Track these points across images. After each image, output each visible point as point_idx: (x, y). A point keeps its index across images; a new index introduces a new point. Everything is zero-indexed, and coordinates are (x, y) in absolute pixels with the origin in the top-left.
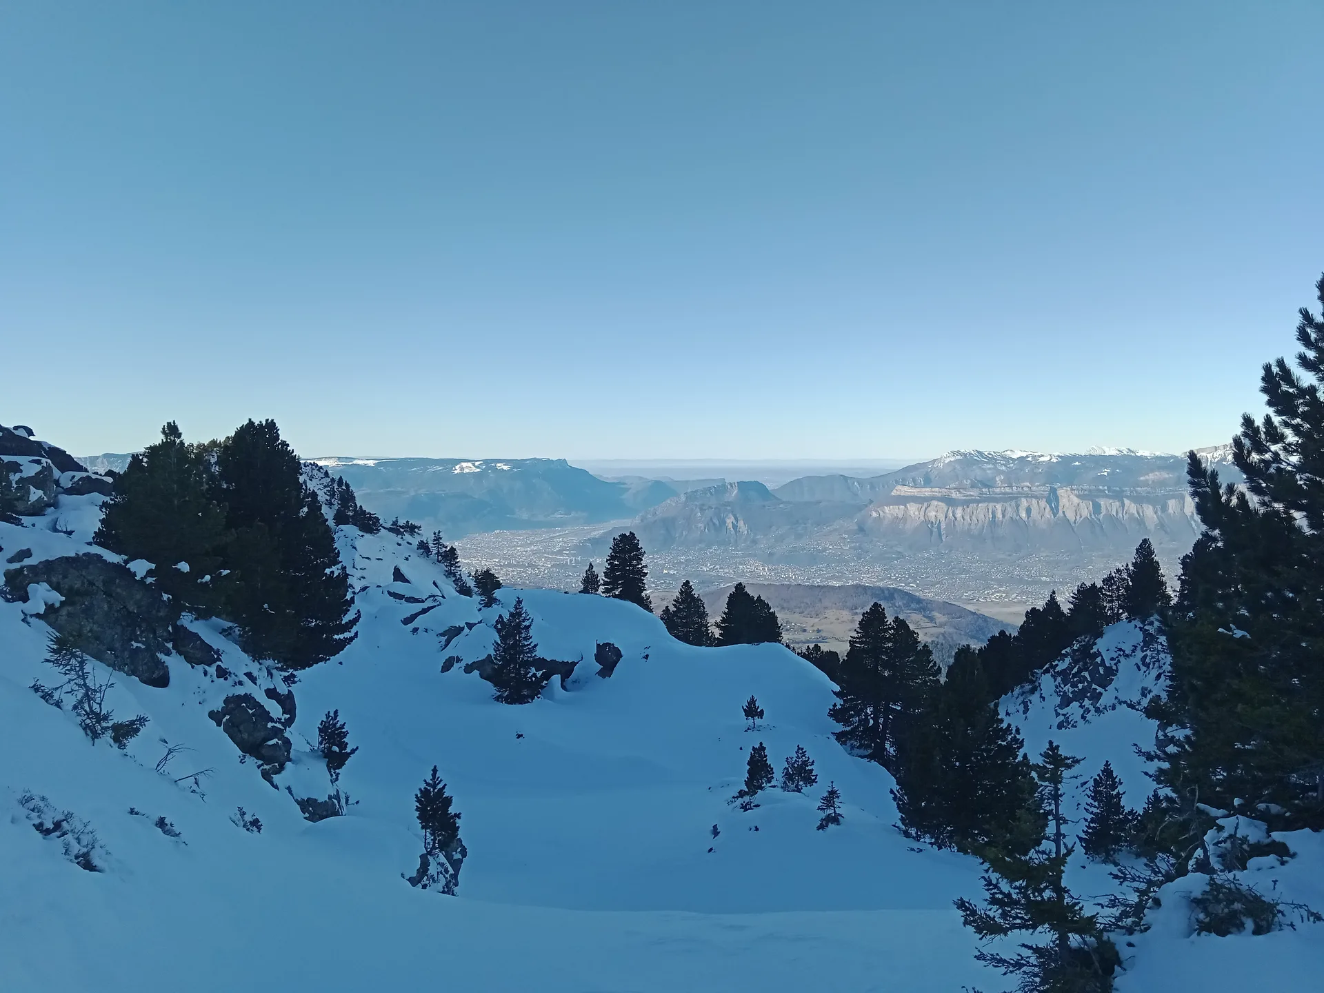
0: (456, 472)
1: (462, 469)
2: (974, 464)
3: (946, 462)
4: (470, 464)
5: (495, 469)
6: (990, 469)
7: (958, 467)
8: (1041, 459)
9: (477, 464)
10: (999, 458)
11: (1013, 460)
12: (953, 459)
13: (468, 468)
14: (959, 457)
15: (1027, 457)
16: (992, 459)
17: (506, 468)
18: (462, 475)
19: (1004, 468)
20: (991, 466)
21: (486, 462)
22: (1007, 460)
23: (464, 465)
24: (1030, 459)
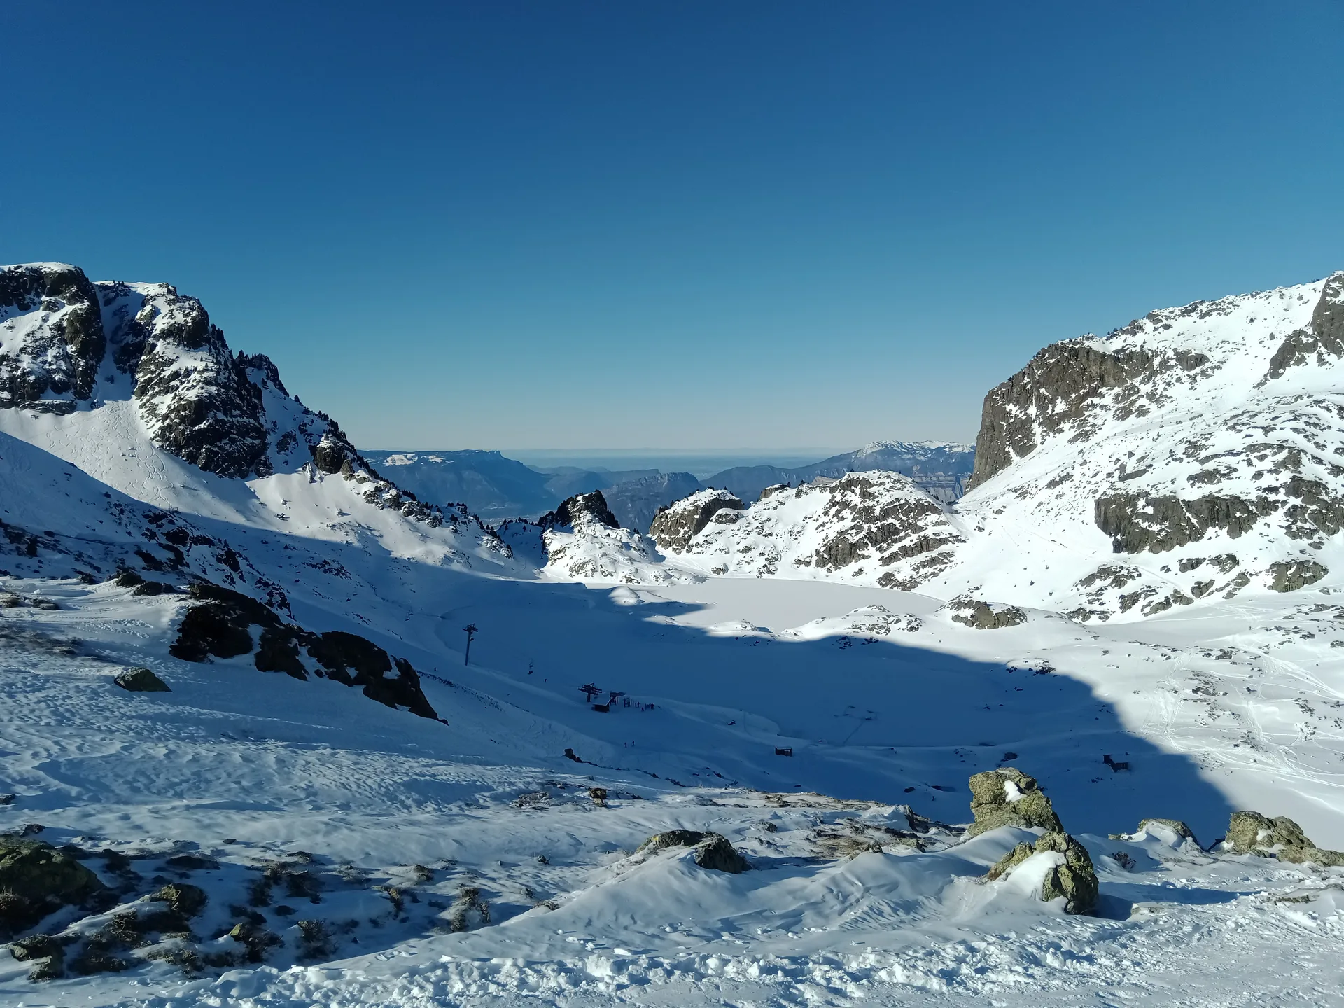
0: (387, 465)
1: (394, 461)
2: (893, 455)
3: (869, 452)
4: (402, 457)
5: (427, 462)
6: (909, 459)
7: (879, 457)
8: (955, 450)
9: (409, 456)
10: (918, 448)
11: (932, 450)
12: (874, 450)
13: (400, 460)
14: (880, 448)
15: (945, 447)
16: (912, 451)
17: (438, 460)
18: (394, 467)
19: (922, 458)
20: (910, 456)
21: (418, 454)
22: (925, 450)
23: (396, 457)
24: (947, 449)
